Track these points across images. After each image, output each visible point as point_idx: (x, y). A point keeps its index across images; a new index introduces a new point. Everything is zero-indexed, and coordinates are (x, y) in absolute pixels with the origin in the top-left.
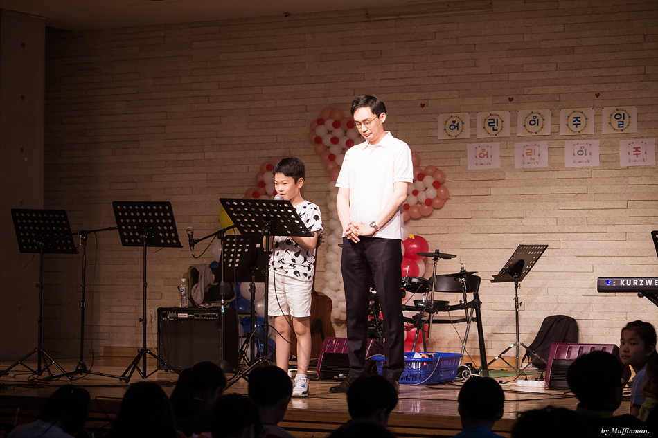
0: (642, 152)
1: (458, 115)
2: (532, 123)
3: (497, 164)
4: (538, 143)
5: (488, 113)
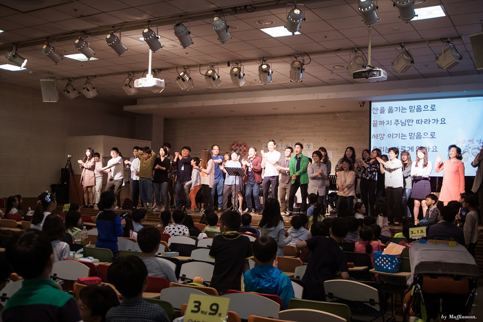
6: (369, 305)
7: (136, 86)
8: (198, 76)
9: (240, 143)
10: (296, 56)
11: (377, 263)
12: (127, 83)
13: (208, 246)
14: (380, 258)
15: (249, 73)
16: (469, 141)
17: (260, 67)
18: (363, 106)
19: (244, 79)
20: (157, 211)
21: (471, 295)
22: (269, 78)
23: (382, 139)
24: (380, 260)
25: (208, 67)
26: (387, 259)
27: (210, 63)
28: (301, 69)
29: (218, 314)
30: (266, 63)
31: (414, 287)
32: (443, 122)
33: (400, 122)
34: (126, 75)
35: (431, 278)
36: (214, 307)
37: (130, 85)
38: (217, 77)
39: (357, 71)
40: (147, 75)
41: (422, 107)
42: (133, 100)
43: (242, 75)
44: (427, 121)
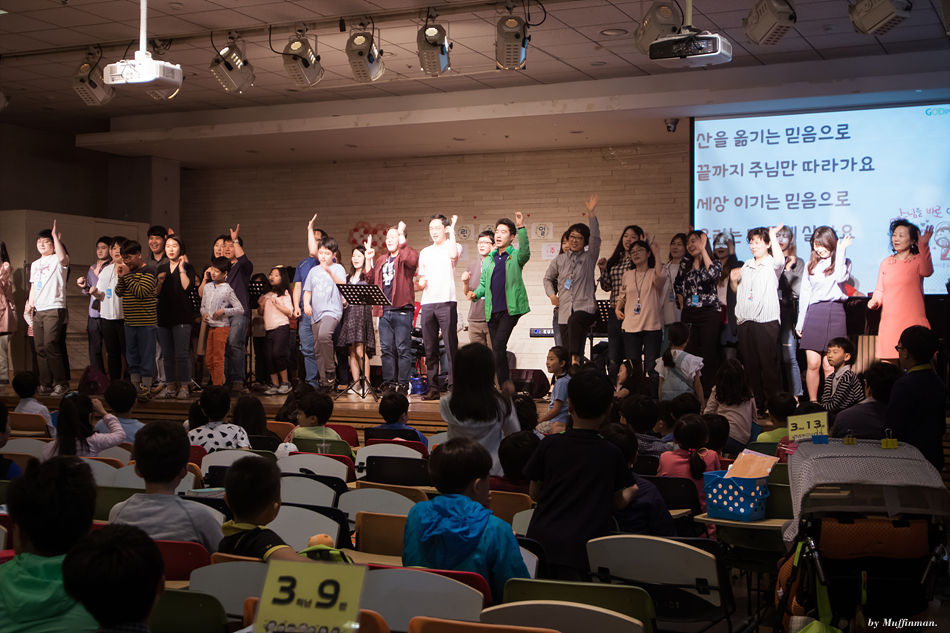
5: (461, 226)
6: (695, 592)
7: (108, 80)
8: (268, 56)
9: (374, 225)
10: (511, 6)
11: (713, 498)
12: (84, 74)
13: (301, 470)
14: (720, 486)
15: (393, 49)
16: (928, 212)
17: (422, 33)
18: (674, 131)
19: (380, 64)
20: (168, 397)
21: (933, 559)
22: (443, 59)
23: (721, 209)
24: (720, 491)
25: (292, 34)
26: (736, 488)
27: (296, 24)
28: (522, 38)
29: (337, 605)
30: (436, 23)
31: (800, 545)
32: (867, 167)
33: (763, 168)
34: (83, 55)
35: (840, 522)
36: (329, 590)
37: (93, 79)
38: (313, 59)
39: (660, 40)
40: (137, 53)
41: (817, 130)
42: (101, 120)
43: (376, 52)
44: (829, 165)
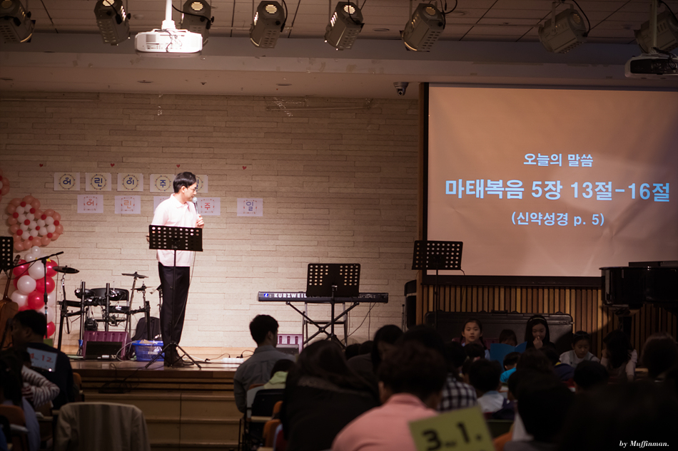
0: (211, 206)
1: (71, 173)
2: (129, 182)
3: (100, 210)
4: (133, 196)
5: (95, 174)
18: (404, 94)
